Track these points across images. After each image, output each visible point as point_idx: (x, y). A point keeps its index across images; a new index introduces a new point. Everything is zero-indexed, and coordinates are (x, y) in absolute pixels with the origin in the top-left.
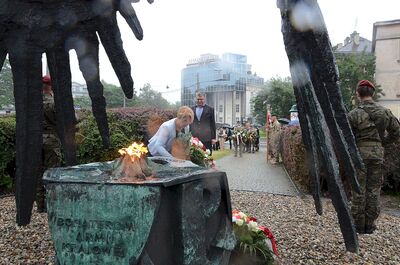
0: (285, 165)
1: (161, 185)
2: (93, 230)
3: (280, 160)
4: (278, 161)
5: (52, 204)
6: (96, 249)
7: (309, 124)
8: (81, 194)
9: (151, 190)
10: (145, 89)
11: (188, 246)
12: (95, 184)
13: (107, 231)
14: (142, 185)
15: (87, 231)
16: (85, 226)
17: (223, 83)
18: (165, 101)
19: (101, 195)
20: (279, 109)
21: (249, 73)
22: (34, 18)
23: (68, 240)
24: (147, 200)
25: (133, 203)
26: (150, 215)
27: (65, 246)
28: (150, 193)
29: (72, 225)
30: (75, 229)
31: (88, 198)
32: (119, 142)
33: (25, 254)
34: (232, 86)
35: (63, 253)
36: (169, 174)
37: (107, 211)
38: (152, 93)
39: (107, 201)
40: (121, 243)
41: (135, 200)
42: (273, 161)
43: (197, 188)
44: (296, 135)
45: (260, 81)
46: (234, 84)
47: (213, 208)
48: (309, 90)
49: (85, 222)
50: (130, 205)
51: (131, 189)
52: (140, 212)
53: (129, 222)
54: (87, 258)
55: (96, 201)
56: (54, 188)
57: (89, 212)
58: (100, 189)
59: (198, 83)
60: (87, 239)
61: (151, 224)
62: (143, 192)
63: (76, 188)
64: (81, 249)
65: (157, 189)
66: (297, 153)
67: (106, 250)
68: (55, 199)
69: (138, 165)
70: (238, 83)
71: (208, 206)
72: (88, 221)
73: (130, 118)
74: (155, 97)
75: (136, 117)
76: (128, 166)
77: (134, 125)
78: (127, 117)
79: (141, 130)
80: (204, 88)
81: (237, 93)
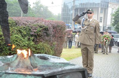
10: (37, 3)
18: (50, 13)
34: (98, 4)
36: (49, 67)
38: (41, 6)
46: (100, 2)
59: (74, 1)
70: (103, 1)
73: (25, 25)
74: (43, 9)
75: (30, 24)
76: (21, 61)
77: (28, 30)
78: (24, 24)
79: (33, 33)
80: (78, 4)
81: (102, 9)
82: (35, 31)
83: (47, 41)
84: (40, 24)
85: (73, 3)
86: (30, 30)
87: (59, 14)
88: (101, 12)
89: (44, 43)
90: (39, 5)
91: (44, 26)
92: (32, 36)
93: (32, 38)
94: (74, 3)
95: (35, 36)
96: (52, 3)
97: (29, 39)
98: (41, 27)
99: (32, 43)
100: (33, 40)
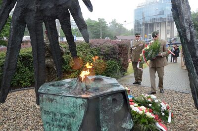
1: (87, 98)
2: (58, 117)
5: (42, 103)
6: (59, 125)
8: (53, 100)
9: (83, 100)
10: (113, 22)
11: (103, 127)
12: (59, 95)
13: (64, 118)
14: (79, 98)
15: (56, 117)
16: (55, 115)
18: (125, 29)
22: (37, 5)
23: (48, 121)
24: (81, 105)
25: (75, 106)
26: (82, 113)
27: (47, 123)
28: (83, 102)
29: (50, 114)
30: (51, 116)
31: (57, 103)
33: (38, 120)
35: (46, 126)
37: (64, 109)
40: (70, 125)
41: (76, 104)
43: (109, 99)
46: (166, 17)
47: (119, 108)
51: (74, 99)
52: (78, 110)
53: (73, 115)
54: (56, 129)
55: (59, 104)
56: (42, 96)
57: (57, 108)
58: (61, 98)
59: (143, 18)
60: (56, 121)
61: (83, 116)
62: (80, 101)
63: (51, 97)
64: (53, 125)
65: (86, 100)
67: (64, 127)
68: (43, 101)
71: (116, 107)
72: (56, 112)
73: (96, 46)
74: (119, 26)
76: (79, 84)
77: (98, 50)
79: (102, 53)
80: (147, 20)
81: (168, 22)
82: (104, 51)
83: (114, 58)
84: (108, 45)
86: (100, 50)
88: (168, 26)
89: (112, 60)
90: (115, 23)
91: (111, 47)
92: (102, 55)
93: (102, 57)
95: (104, 55)
97: (99, 58)
98: (108, 47)
99: (102, 61)
100: (103, 58)
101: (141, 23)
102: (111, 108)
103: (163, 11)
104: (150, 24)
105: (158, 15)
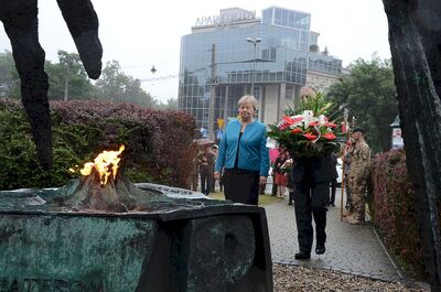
0: (377, 227)
3: (368, 217)
4: (362, 218)
7: (421, 138)
8: (10, 233)
9: (138, 226)
12: (39, 214)
14: (123, 218)
17: (261, 67)
18: (147, 98)
19: (49, 234)
20: (370, 122)
21: (314, 48)
24: (132, 244)
26: (135, 270)
28: (137, 231)
31: (26, 241)
32: (61, 164)
34: (280, 74)
38: (122, 79)
39: (58, 244)
42: (353, 219)
43: (215, 231)
44: (399, 165)
45: (335, 65)
46: (282, 69)
47: (241, 269)
48: (422, 75)
49: (15, 282)
50: (100, 251)
51: (103, 223)
52: (118, 263)
53: (97, 281)
55: (38, 244)
57: (24, 264)
58: (47, 223)
59: (213, 66)
61: (135, 284)
63: (2, 223)
65: (149, 225)
66: (398, 199)
69: (113, 191)
70: (292, 67)
71: (233, 264)
72: (20, 279)
74: (128, 87)
75: (98, 119)
76: (94, 192)
77: (92, 134)
78: (80, 117)
80: (223, 74)
81: (288, 87)
82: (112, 136)
83: (145, 164)
85: (210, 70)
86: (98, 134)
87: (171, 101)
88: (286, 97)
89: (138, 170)
90: (116, 75)
91: (137, 124)
94: (213, 71)
96: (153, 70)
101: (202, 82)
102: (221, 263)
103: (274, 51)
104: (232, 87)
105: (258, 61)
